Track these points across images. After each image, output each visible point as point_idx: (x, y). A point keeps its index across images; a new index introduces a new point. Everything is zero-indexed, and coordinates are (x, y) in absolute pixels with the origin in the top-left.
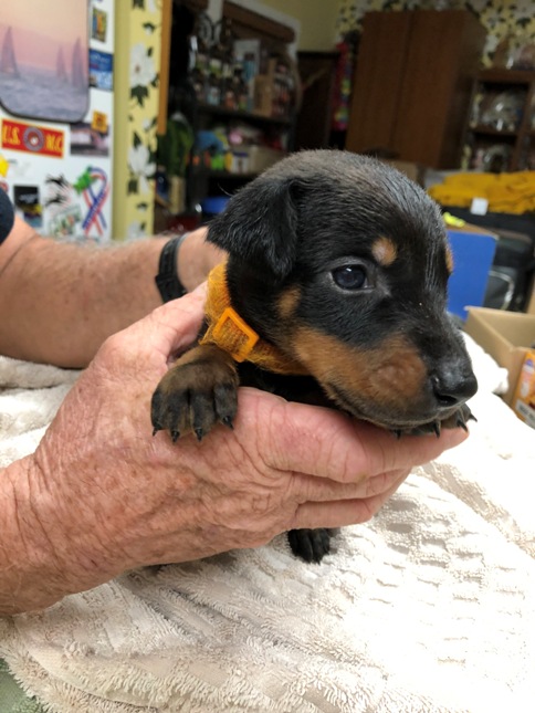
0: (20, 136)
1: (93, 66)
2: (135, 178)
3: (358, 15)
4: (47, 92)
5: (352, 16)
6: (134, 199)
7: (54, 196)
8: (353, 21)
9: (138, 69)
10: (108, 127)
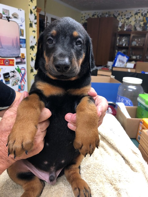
0: (3, 62)
1: (20, 43)
2: (32, 68)
3: (86, 18)
4: (10, 50)
5: (84, 19)
6: (33, 74)
7: (12, 76)
8: (85, 20)
9: (32, 42)
10: (25, 57)
